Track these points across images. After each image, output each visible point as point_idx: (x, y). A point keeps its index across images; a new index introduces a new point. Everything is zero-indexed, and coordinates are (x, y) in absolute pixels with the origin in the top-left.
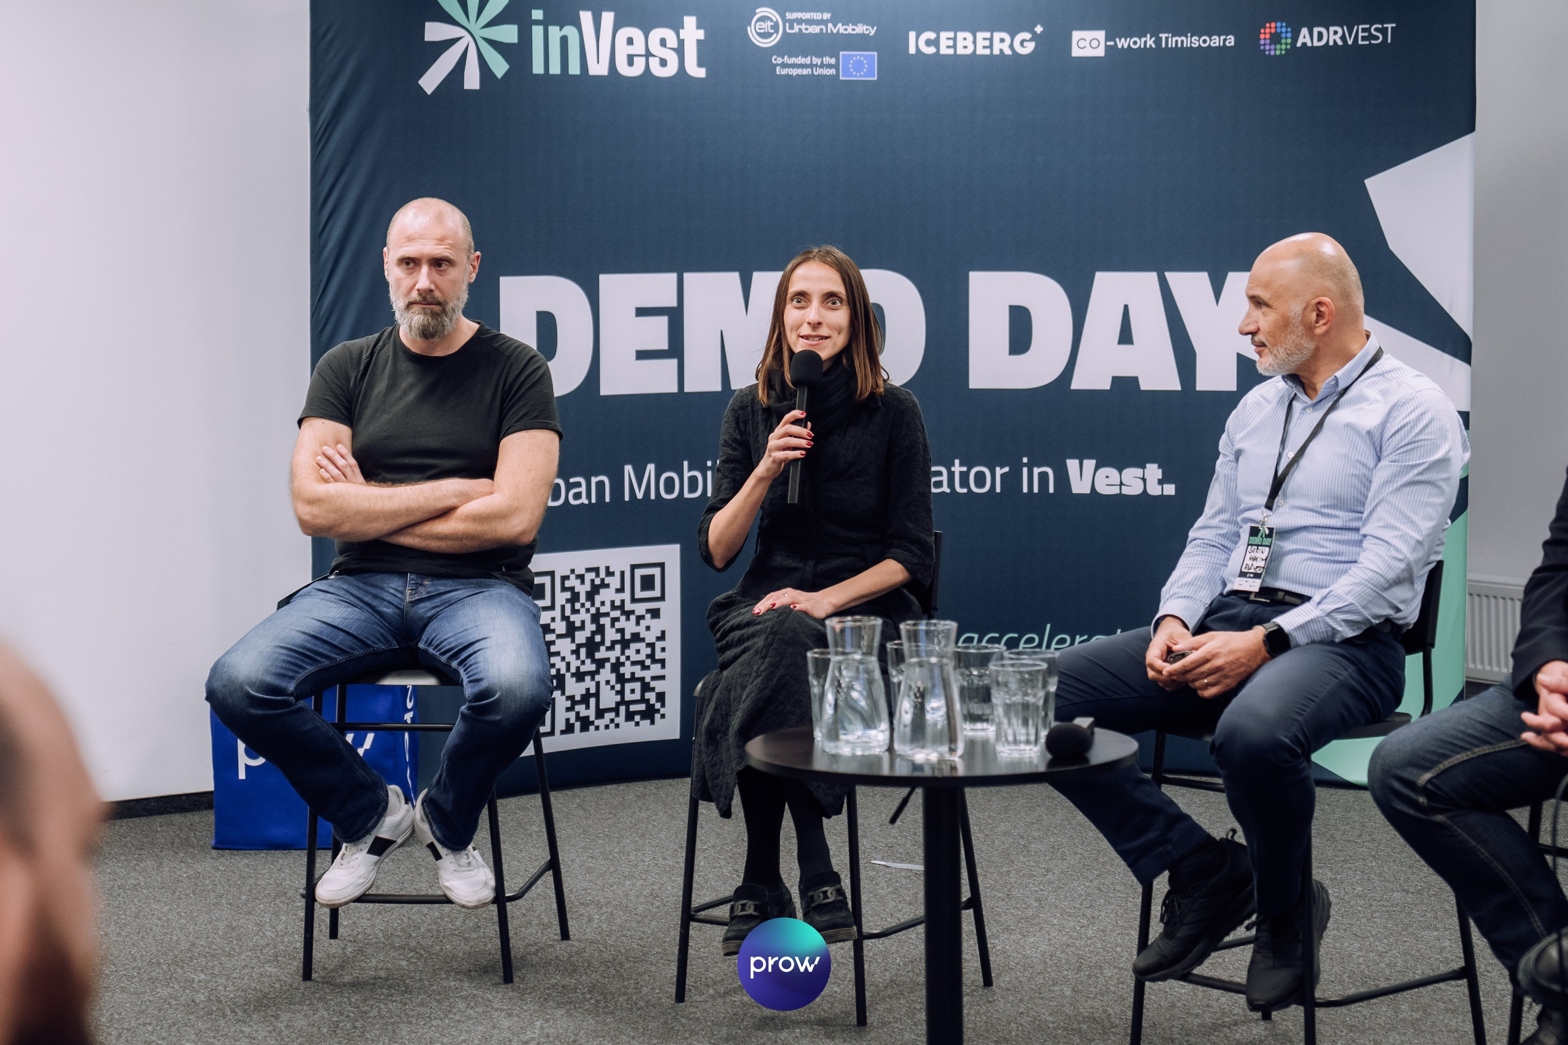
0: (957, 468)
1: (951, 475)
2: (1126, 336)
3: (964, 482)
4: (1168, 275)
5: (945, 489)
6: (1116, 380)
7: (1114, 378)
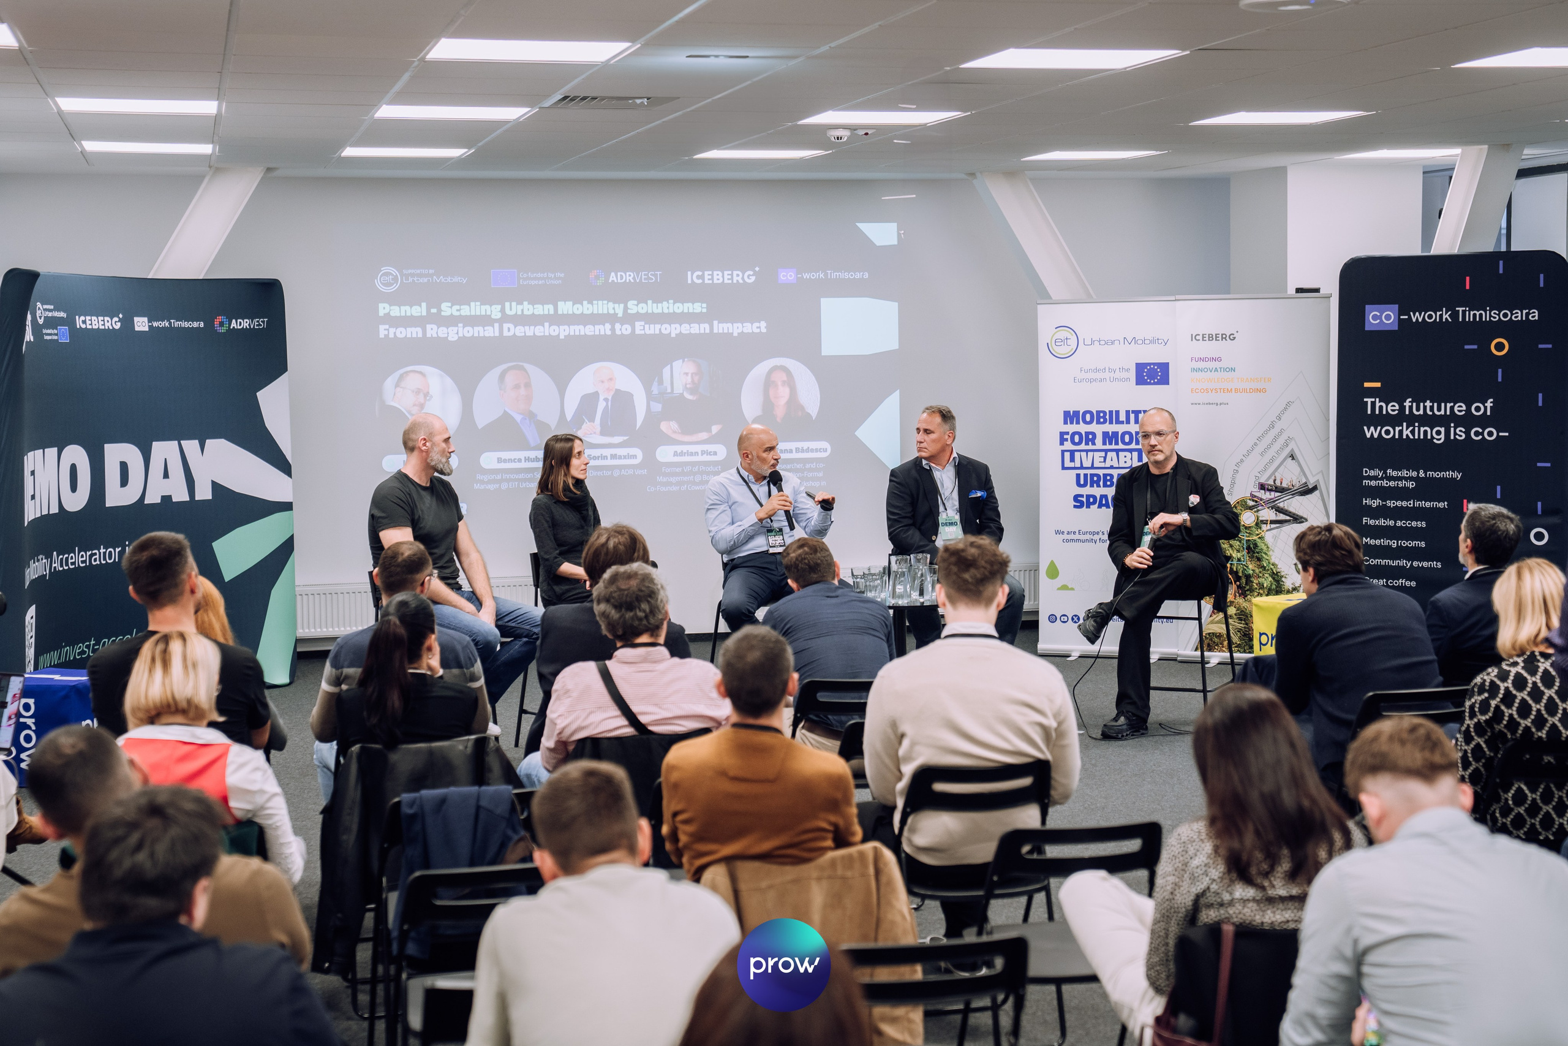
0: (102, 551)
1: (100, 553)
2: (166, 475)
3: (105, 559)
4: (182, 442)
5: (98, 562)
6: (163, 497)
7: (162, 496)
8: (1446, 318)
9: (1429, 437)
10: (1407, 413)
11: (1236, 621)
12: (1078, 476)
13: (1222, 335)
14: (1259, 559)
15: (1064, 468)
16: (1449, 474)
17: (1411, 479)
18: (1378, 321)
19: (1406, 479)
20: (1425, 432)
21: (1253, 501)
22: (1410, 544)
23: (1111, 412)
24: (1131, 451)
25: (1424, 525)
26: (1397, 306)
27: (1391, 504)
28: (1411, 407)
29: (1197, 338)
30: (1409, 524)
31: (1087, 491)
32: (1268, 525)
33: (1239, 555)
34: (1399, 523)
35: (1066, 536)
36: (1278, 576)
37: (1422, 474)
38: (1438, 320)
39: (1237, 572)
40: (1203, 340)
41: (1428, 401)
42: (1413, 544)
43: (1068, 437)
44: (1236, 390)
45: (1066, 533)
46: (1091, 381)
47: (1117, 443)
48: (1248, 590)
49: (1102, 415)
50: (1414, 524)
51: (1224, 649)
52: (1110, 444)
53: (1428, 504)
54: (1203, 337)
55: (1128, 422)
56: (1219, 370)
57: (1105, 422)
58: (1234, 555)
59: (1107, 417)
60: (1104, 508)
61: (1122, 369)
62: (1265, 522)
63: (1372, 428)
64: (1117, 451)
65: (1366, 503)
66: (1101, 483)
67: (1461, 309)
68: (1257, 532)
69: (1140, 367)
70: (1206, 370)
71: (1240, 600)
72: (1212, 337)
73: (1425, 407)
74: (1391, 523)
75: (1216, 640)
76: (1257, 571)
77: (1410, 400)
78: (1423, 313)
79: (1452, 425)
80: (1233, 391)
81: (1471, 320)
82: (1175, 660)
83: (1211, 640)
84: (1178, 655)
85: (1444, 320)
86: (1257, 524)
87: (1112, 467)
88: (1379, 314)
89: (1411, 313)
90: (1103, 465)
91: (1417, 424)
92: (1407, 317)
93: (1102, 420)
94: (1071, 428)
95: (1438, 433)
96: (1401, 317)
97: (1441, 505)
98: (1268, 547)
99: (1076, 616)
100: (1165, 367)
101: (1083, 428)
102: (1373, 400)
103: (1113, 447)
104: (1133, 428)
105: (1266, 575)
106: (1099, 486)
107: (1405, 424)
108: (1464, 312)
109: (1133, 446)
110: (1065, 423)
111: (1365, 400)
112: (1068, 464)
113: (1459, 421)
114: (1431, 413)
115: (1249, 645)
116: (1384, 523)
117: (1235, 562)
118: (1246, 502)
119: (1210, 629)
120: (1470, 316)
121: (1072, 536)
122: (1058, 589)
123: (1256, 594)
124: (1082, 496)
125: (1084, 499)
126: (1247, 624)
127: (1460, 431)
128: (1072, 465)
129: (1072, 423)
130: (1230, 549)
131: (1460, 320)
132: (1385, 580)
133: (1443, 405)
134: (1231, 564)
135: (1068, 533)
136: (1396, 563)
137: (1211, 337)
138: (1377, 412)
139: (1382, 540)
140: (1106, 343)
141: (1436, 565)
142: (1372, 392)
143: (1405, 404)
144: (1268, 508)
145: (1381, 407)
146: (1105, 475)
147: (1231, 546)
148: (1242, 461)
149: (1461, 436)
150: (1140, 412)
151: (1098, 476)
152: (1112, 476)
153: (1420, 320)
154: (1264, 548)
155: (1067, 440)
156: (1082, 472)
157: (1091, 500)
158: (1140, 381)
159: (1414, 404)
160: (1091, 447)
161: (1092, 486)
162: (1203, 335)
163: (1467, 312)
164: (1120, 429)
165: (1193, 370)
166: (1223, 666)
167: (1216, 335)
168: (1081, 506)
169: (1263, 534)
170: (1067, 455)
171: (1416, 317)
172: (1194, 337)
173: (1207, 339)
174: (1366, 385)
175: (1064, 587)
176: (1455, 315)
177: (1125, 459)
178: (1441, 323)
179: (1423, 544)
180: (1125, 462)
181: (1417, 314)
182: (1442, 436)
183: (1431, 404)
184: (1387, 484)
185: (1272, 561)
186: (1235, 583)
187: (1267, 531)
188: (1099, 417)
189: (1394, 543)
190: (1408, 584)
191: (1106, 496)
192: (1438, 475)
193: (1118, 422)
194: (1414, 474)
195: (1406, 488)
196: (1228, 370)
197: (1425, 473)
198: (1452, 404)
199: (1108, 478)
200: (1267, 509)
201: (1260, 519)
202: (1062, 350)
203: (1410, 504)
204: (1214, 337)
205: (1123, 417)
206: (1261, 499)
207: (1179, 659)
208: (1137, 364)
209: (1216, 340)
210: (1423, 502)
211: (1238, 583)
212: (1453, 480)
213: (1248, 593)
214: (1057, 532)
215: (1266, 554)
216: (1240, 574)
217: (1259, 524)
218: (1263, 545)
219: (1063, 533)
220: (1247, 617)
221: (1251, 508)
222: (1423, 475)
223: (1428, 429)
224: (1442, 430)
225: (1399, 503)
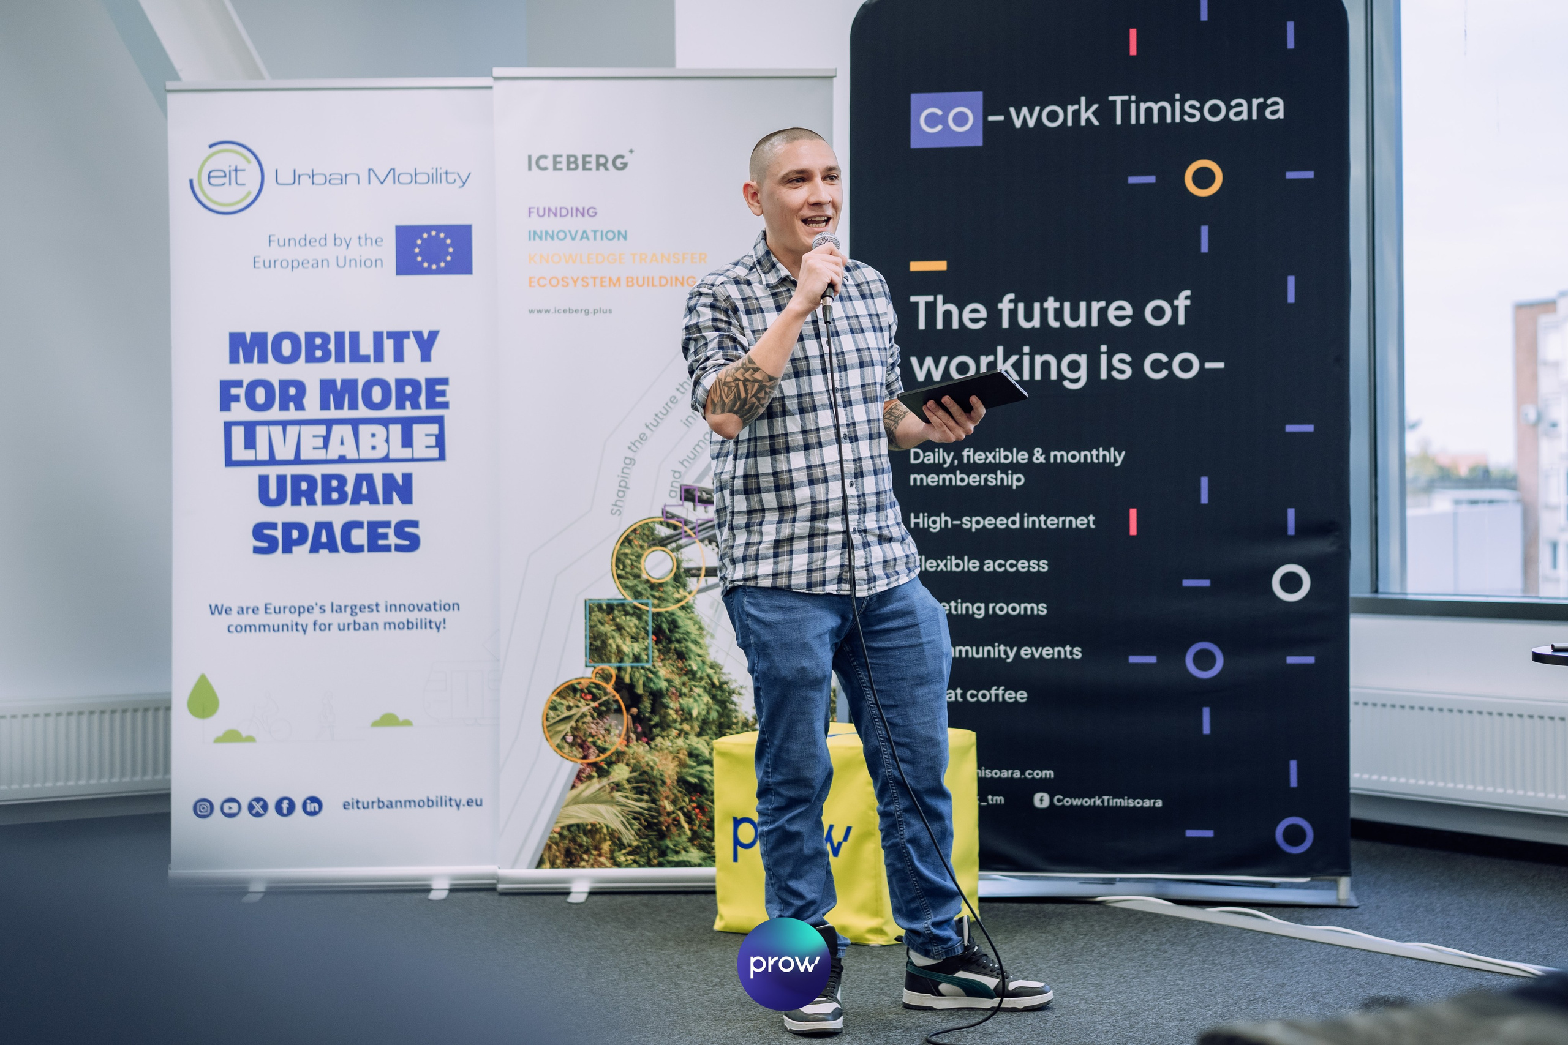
8: (1088, 120)
9: (1054, 376)
10: (1005, 324)
11: (632, 795)
12: (264, 481)
13: (598, 157)
14: (681, 656)
15: (230, 462)
16: (1097, 455)
17: (1015, 468)
18: (939, 128)
19: (1004, 468)
20: (1046, 366)
21: (668, 525)
22: (1014, 609)
23: (340, 336)
24: (385, 422)
25: (1044, 566)
26: (978, 96)
27: (970, 523)
28: (1013, 313)
29: (542, 163)
30: (1012, 566)
31: (286, 513)
32: (702, 579)
33: (637, 648)
34: (990, 566)
35: (235, 619)
36: (723, 691)
37: (1039, 457)
38: (1070, 123)
39: (631, 687)
40: (555, 169)
41: (1051, 299)
42: (1019, 609)
43: (240, 392)
44: (630, 282)
45: (235, 610)
46: (292, 265)
47: (353, 406)
48: (656, 726)
49: (318, 341)
50: (1022, 565)
51: (603, 859)
52: (339, 406)
53: (1053, 522)
54: (555, 163)
55: (379, 357)
56: (591, 235)
57: (326, 357)
58: (625, 649)
59: (332, 346)
60: (324, 552)
61: (364, 240)
62: (693, 573)
63: (929, 361)
64: (355, 423)
65: (917, 524)
66: (318, 496)
67: (1118, 99)
68: (677, 596)
69: (406, 236)
70: (561, 235)
71: (639, 749)
72: (575, 162)
73: (1044, 312)
74: (973, 565)
75: (584, 840)
76: (677, 681)
77: (1012, 296)
78: (1037, 109)
79: (1104, 348)
80: (623, 282)
81: (1142, 121)
82: (491, 889)
83: (574, 840)
84: (499, 880)
85: (1083, 123)
86: (677, 578)
87: (342, 460)
88: (939, 112)
89: (1012, 110)
90: (321, 455)
91: (1026, 349)
92: (1001, 118)
93: (318, 353)
94: (247, 372)
95: (1074, 366)
96: (991, 118)
97: (1081, 522)
98: (701, 628)
99: (258, 800)
100: (462, 235)
101: (274, 372)
102: (931, 298)
103: (346, 413)
104: (389, 371)
105: (698, 690)
106: (311, 502)
107: (1000, 350)
108: (1126, 105)
109: (391, 411)
110: (234, 359)
111: (913, 299)
112: (239, 452)
113: (1118, 339)
114: (1054, 324)
115: (659, 848)
116: (957, 565)
117: (627, 664)
118: (652, 530)
119: (569, 817)
120: (1139, 113)
121: (249, 619)
122: (218, 740)
123: (674, 733)
124: (273, 526)
125: (278, 533)
126: (654, 801)
127: (1122, 361)
128: (249, 455)
129: (249, 359)
130: (617, 635)
131: (1119, 121)
132: (959, 691)
133: (1083, 305)
134: (619, 669)
135: (241, 611)
136: (983, 652)
137: (572, 163)
138: (940, 325)
139: (953, 604)
140: (328, 181)
141: (1072, 653)
142: (928, 283)
143: (1000, 306)
144: (702, 541)
145: (947, 315)
146: (327, 478)
147: (619, 628)
148: (643, 438)
149: (1122, 372)
150: (406, 335)
151: (311, 480)
152: (342, 480)
153: (1031, 123)
154: (693, 630)
155: (237, 398)
156: (273, 472)
157: (295, 534)
158: (406, 265)
159: (1021, 306)
160: (292, 414)
161: (296, 502)
162: (555, 157)
163: (1133, 106)
164: (361, 373)
165: (534, 235)
166: (605, 898)
167: (584, 157)
168: (271, 549)
169: (690, 598)
170: (238, 433)
171: (1023, 117)
172: (534, 163)
173: (564, 165)
174: (916, 266)
175: (232, 736)
176: (1106, 112)
177: (374, 441)
178: (1076, 132)
179: (1042, 609)
180: (374, 448)
181: (1025, 110)
182: (1083, 373)
183: (1057, 305)
184: (962, 480)
185: (710, 659)
186: (628, 710)
187: (700, 591)
188: (311, 348)
189: (979, 609)
190: (1010, 696)
191: (328, 526)
192: (1074, 457)
193: (356, 357)
194: (1022, 457)
195: (1004, 490)
196: (610, 235)
197: (1046, 453)
198: (1103, 304)
199: (335, 483)
200: (698, 545)
201: (685, 565)
202: (226, 195)
203: (1014, 523)
204: (580, 162)
205: (366, 347)
206: (686, 523)
207: (500, 886)
208: (400, 230)
209: (584, 168)
210: (1043, 518)
211: (634, 710)
212: (1107, 467)
213: (656, 731)
214: (216, 610)
215: (696, 643)
216: (640, 690)
217: (680, 577)
218: (689, 622)
219: (228, 611)
220: (654, 784)
221: (663, 542)
222: (1042, 459)
223: (1051, 359)
224: (1083, 360)
225: (989, 522)
